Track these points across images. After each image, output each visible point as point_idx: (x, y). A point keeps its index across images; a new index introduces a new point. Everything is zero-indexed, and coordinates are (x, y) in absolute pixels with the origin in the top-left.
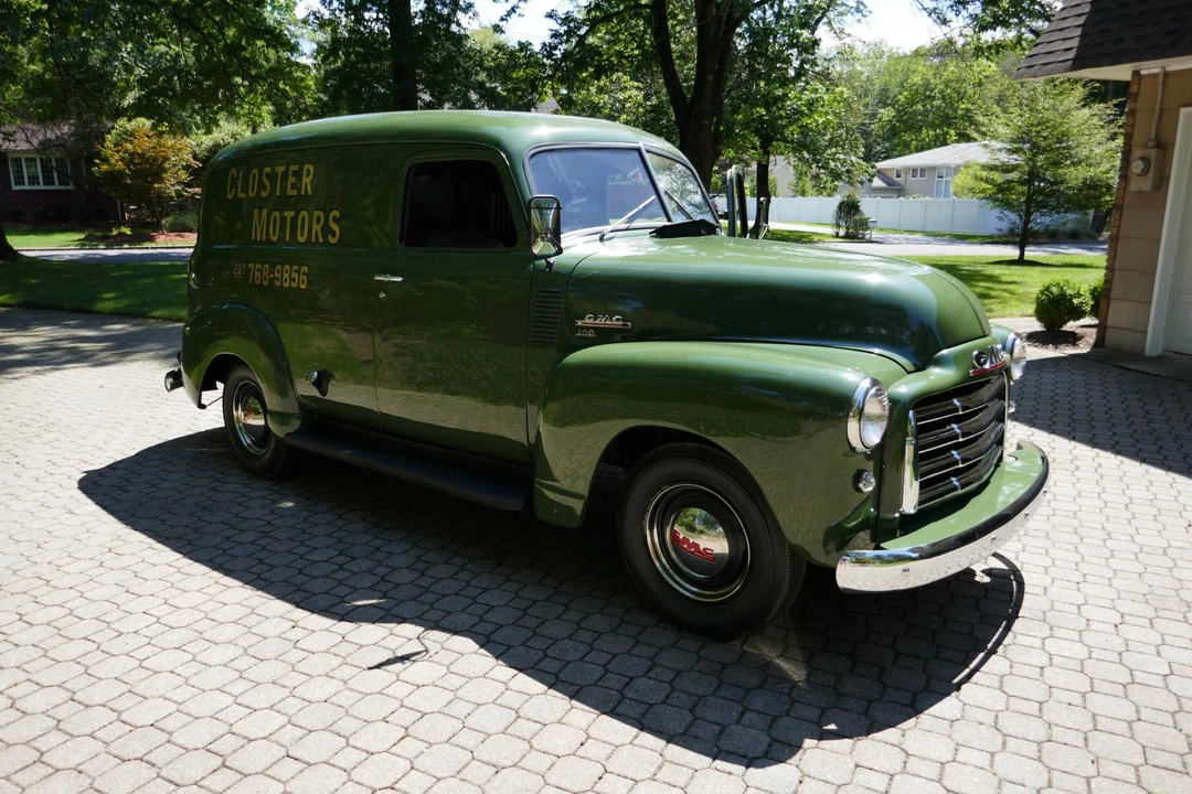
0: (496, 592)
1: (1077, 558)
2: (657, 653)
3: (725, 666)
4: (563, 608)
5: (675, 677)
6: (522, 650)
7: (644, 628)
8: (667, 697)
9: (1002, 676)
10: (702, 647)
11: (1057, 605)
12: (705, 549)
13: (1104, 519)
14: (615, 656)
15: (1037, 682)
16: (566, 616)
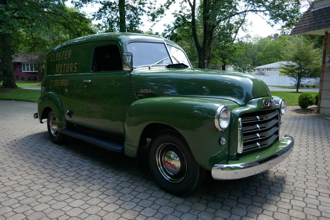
0: (111, 179)
1: (305, 174)
2: (156, 200)
3: (177, 205)
4: (131, 184)
5: (160, 208)
6: (112, 197)
7: (155, 191)
8: (155, 215)
9: (274, 212)
10: (172, 198)
11: (297, 189)
12: (173, 165)
13: (316, 162)
14: (142, 200)
15: (286, 215)
16: (131, 187)
